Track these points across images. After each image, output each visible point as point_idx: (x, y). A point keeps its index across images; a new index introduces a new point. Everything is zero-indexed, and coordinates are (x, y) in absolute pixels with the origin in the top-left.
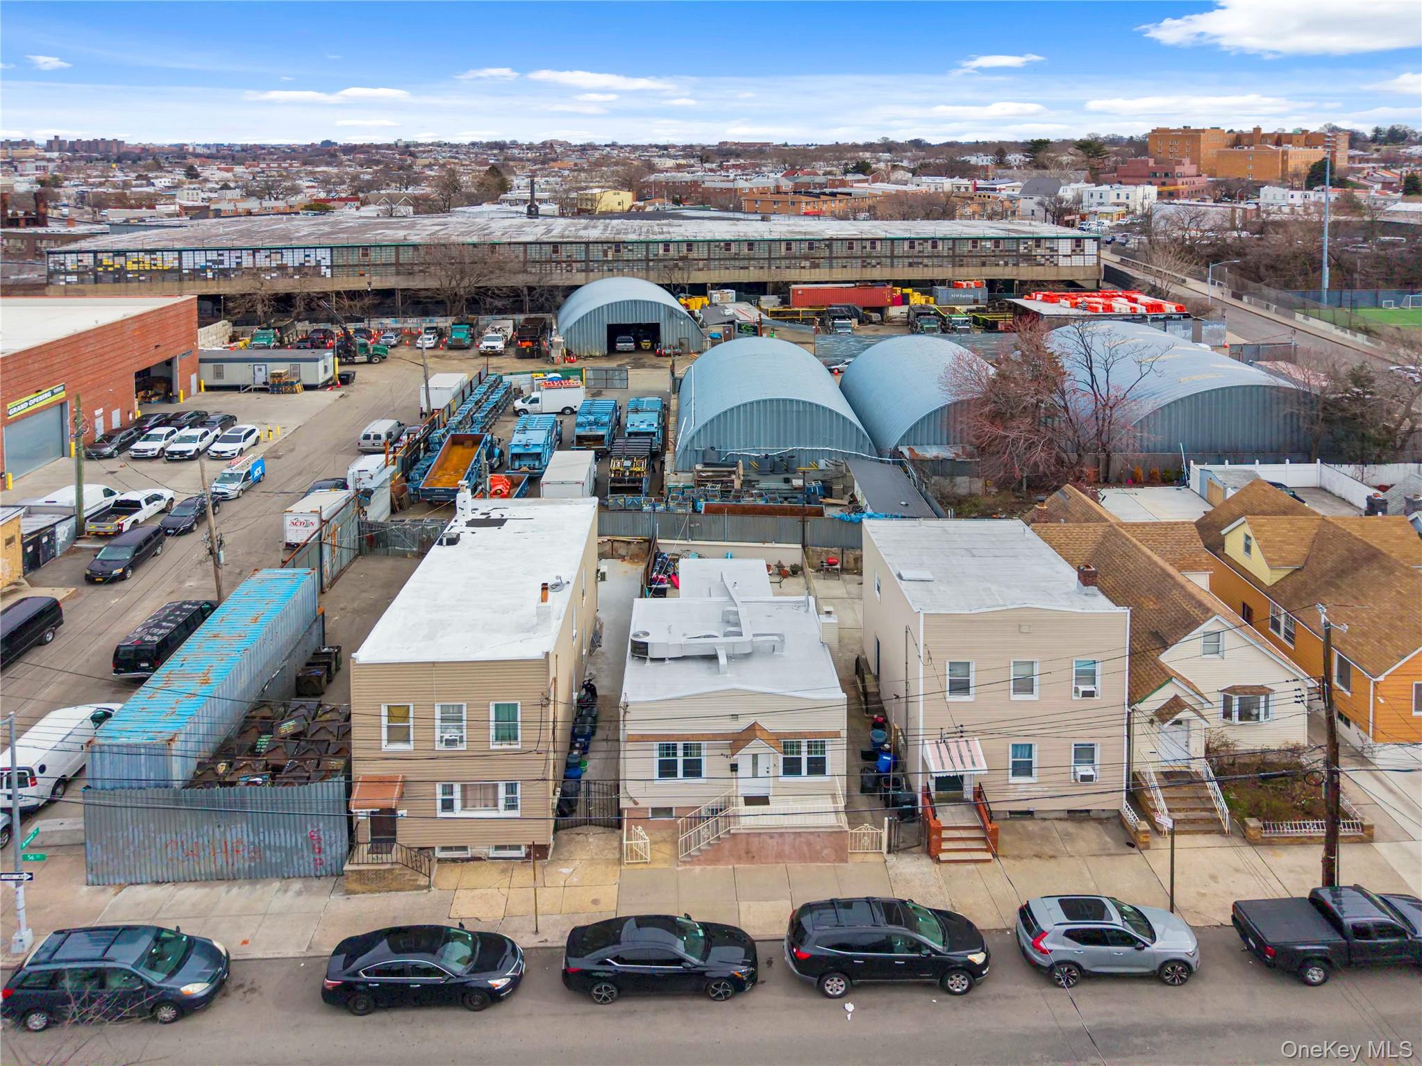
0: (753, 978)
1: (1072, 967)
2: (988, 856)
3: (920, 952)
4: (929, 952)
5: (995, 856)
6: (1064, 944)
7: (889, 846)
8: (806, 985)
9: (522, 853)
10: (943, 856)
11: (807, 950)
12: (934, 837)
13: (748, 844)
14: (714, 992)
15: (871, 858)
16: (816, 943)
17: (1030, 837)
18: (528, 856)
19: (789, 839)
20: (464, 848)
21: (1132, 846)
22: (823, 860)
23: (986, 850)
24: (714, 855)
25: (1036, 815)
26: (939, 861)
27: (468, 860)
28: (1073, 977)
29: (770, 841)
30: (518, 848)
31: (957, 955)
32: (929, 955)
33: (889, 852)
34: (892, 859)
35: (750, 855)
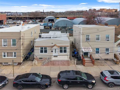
0: (50, 85)
1: (112, 83)
2: (93, 65)
3: (82, 80)
4: (84, 80)
5: (94, 65)
6: (111, 79)
7: (76, 63)
8: (60, 86)
9: (17, 64)
10: (85, 65)
11: (60, 79)
12: (84, 62)
13: (53, 62)
14: (42, 88)
15: (73, 65)
16: (62, 78)
17: (99, 63)
18: (18, 64)
19: (60, 62)
20: (8, 63)
21: (116, 64)
22: (65, 65)
23: (92, 64)
24: (48, 64)
25: (100, 60)
26: (85, 66)
27: (8, 65)
28: (113, 85)
29: (57, 62)
30: (16, 63)
31: (90, 81)
32: (84, 81)
33: (76, 64)
34: (77, 65)
35: (54, 64)
